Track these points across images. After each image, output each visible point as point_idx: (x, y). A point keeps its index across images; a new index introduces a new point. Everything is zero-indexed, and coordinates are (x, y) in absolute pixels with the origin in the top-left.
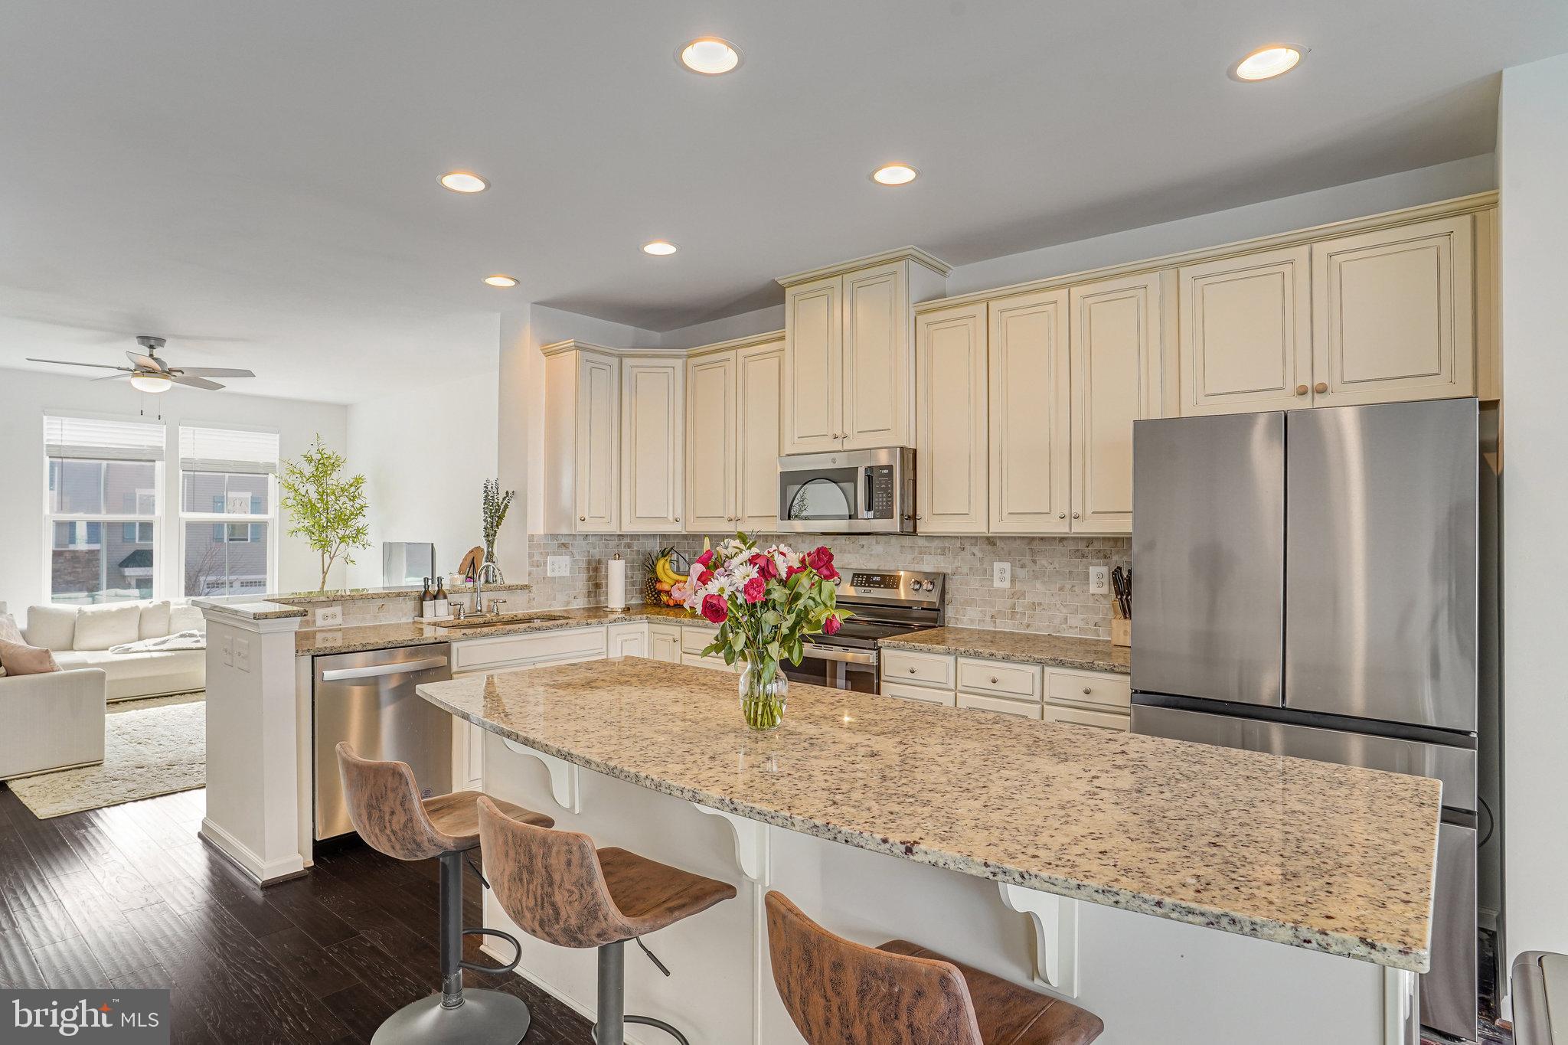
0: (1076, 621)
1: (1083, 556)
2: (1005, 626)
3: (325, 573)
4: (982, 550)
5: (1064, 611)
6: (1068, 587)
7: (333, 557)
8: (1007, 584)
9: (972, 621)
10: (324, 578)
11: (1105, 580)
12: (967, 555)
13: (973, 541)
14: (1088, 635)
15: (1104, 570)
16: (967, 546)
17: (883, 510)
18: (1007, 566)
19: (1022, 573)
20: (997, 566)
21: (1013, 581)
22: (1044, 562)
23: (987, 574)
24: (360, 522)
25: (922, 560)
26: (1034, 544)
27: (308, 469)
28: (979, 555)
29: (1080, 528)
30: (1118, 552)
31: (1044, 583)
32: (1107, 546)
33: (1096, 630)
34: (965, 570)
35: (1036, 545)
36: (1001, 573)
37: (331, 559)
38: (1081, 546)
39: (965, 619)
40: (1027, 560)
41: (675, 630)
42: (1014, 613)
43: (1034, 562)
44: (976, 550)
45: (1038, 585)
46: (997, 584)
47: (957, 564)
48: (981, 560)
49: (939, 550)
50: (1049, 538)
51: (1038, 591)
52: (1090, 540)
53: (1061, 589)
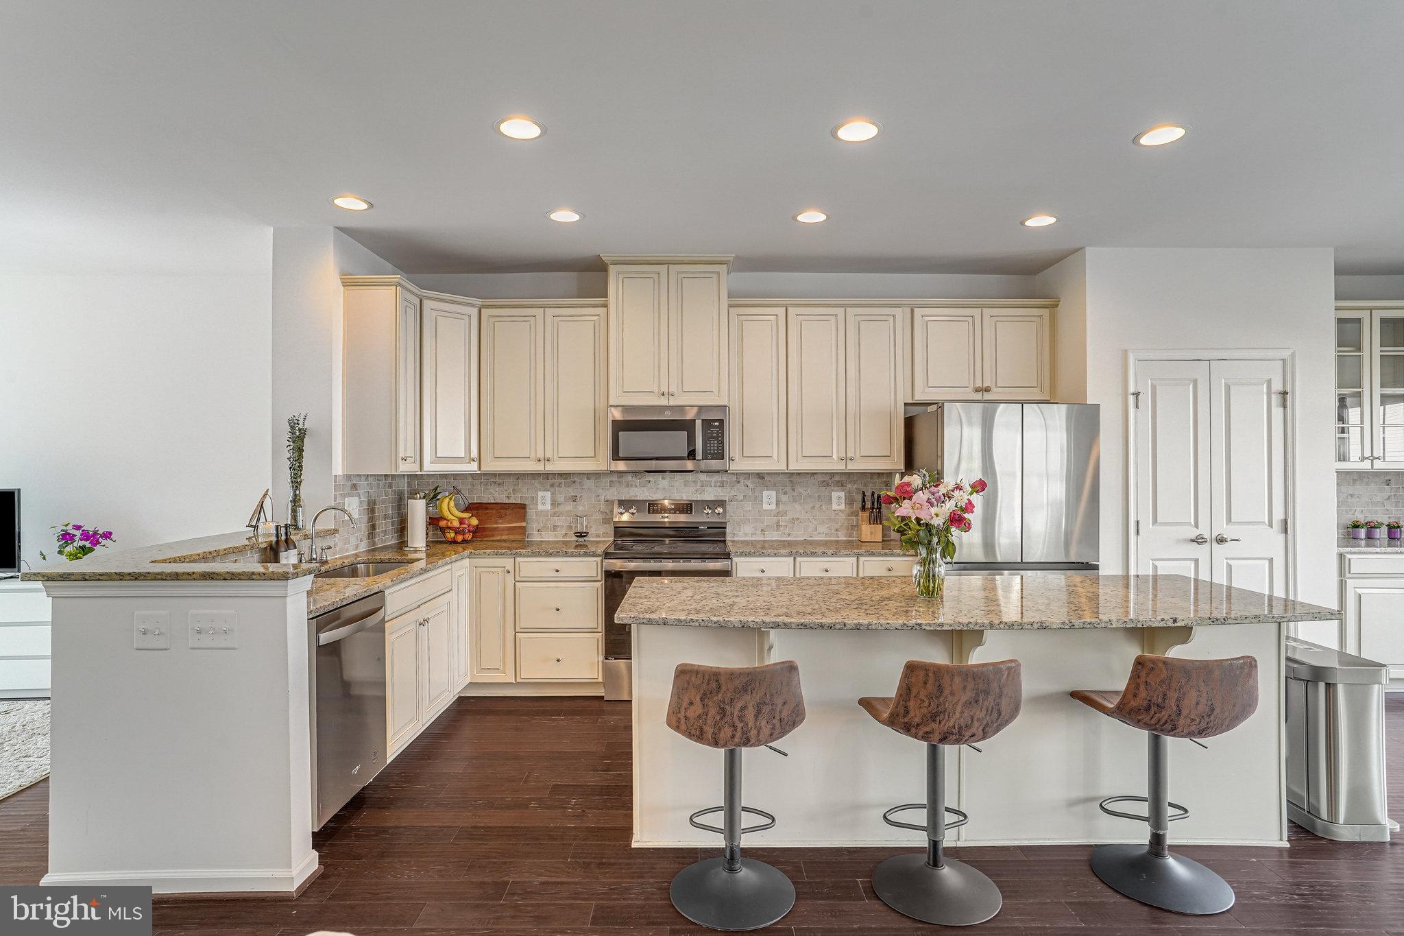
0: (823, 529)
1: (828, 485)
2: (773, 536)
4: (753, 483)
5: (816, 523)
6: (817, 506)
8: (773, 506)
9: (746, 534)
11: (843, 500)
12: (741, 486)
13: (747, 476)
14: (831, 537)
15: (842, 494)
16: (742, 480)
17: (714, 453)
18: (773, 493)
19: (784, 498)
20: (766, 493)
21: (777, 504)
22: (800, 490)
23: (758, 501)
25: (704, 491)
26: (793, 478)
28: (751, 486)
29: (852, 467)
30: (850, 482)
31: (800, 504)
32: (844, 478)
33: (836, 534)
34: (740, 497)
35: (794, 479)
36: (769, 499)
38: (827, 478)
39: (740, 534)
40: (788, 489)
41: (508, 563)
42: (778, 526)
43: (793, 490)
44: (749, 483)
45: (797, 506)
46: (765, 506)
47: (734, 493)
48: (753, 490)
49: (719, 483)
50: (804, 473)
51: (796, 510)
52: (832, 474)
53: (813, 508)
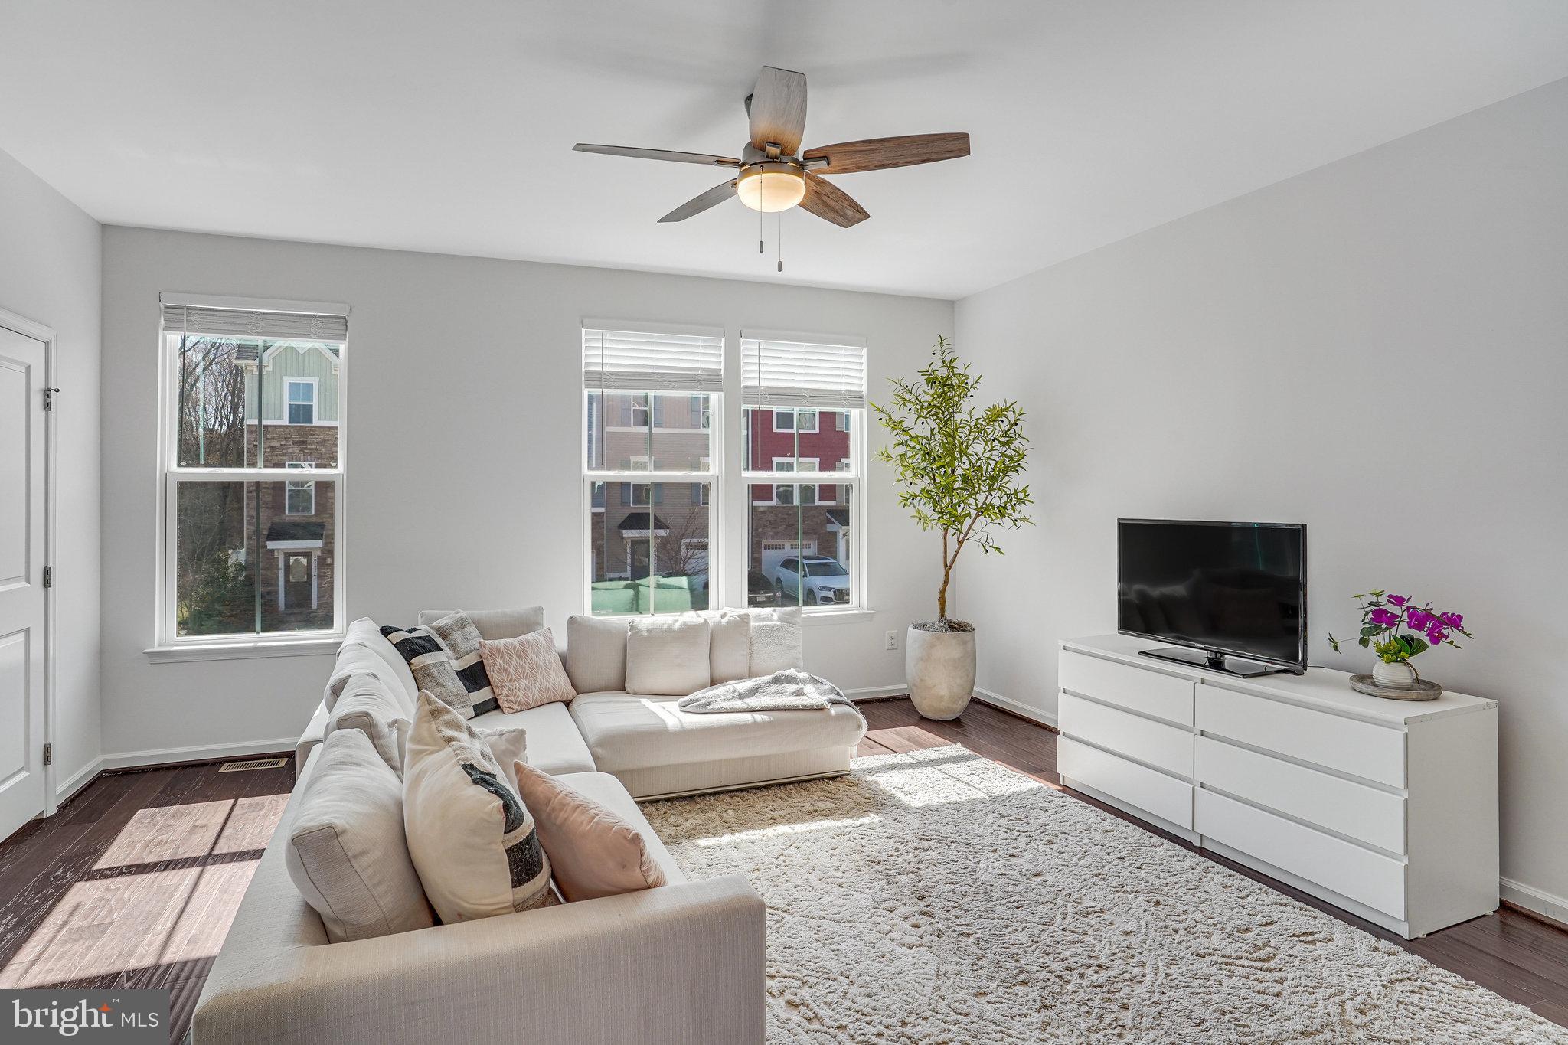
3: (948, 567)
7: (964, 539)
10: (947, 574)
24: (1015, 481)
27: (926, 393)
37: (960, 543)
